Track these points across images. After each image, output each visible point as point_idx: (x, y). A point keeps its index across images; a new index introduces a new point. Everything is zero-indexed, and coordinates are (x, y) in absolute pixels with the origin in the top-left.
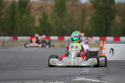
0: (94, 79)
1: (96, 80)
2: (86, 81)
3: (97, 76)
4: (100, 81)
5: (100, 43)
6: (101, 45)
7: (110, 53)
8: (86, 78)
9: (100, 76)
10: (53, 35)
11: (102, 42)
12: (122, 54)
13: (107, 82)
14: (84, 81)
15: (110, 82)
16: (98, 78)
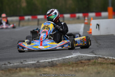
0: (88, 54)
1: (91, 55)
2: (82, 56)
3: (91, 51)
4: (95, 56)
5: (85, 20)
6: (86, 21)
7: (97, 28)
8: (81, 53)
9: (94, 50)
11: (86, 18)
12: (107, 29)
13: (102, 57)
14: (81, 56)
15: (104, 56)
16: (92, 52)
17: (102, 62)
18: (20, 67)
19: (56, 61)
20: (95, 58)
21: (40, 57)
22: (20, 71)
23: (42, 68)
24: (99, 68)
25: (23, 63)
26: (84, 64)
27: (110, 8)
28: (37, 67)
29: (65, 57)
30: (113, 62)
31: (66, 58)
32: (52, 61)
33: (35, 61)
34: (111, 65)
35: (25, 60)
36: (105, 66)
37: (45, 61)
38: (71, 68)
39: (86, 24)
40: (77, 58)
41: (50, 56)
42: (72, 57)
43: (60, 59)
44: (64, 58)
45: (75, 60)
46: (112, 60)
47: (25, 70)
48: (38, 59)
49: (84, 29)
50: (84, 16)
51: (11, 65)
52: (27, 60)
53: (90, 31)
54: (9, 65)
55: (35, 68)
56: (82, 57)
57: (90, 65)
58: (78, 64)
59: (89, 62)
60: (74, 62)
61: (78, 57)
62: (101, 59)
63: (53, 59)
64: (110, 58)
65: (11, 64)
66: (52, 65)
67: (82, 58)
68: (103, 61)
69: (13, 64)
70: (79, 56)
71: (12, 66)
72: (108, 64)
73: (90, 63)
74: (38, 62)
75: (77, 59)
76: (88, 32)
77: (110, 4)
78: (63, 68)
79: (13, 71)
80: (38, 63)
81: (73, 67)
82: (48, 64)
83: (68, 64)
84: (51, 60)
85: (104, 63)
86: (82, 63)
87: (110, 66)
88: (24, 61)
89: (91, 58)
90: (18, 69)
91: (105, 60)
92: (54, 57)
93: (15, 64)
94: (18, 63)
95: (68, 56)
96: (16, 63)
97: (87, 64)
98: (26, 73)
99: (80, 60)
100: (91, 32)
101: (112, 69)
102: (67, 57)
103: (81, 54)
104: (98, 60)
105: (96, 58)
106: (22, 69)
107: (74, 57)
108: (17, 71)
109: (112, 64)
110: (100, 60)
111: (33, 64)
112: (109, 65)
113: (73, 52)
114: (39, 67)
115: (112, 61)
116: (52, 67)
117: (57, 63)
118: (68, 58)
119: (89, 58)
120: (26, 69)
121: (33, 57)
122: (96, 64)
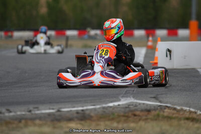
0: (148, 101)
1: (152, 102)
2: (138, 104)
3: (153, 96)
4: (159, 104)
5: (148, 41)
6: (150, 44)
7: (167, 56)
8: (136, 99)
9: (158, 95)
10: (70, 29)
11: (150, 38)
12: (185, 58)
13: (172, 106)
14: (134, 104)
15: (175, 105)
16: (156, 98)
17: (171, 115)
18: (26, 119)
19: (91, 110)
20: (159, 108)
21: (64, 102)
22: (26, 126)
23: (65, 122)
24: (165, 126)
25: (33, 112)
26: (140, 117)
27: (194, 23)
28: (56, 119)
29: (106, 104)
30: (191, 116)
31: (109, 107)
32: (83, 110)
33: (53, 109)
34: (186, 121)
35: (36, 106)
36: (175, 122)
37: (71, 111)
38: (115, 125)
39: (149, 48)
40: (127, 106)
41: (80, 101)
42: (119, 105)
43: (98, 107)
44: (104, 105)
45: (123, 110)
46: (188, 113)
47: (35, 125)
48: (60, 106)
49: (146, 56)
50: (148, 35)
51: (12, 114)
52: (41, 107)
53: (155, 61)
54: (7, 114)
55: (52, 121)
56: (136, 106)
57: (149, 120)
58: (128, 117)
59: (148, 114)
60: (122, 114)
61: (129, 105)
62: (169, 111)
63: (86, 106)
64: (185, 108)
65: (10, 112)
66: (83, 117)
67: (136, 108)
68: (173, 114)
69: (15, 112)
70: (131, 104)
71: (14, 116)
72: (180, 119)
73: (150, 116)
74: (59, 111)
75: (128, 109)
76: (151, 62)
77: (194, 16)
78: (102, 123)
79: (14, 126)
80: (59, 113)
81: (118, 122)
82: (75, 115)
83: (112, 117)
84: (81, 108)
85: (175, 118)
86: (135, 115)
87: (185, 123)
88: (35, 109)
89: (153, 108)
90: (23, 121)
91: (175, 112)
92: (87, 103)
93: (19, 113)
94: (24, 111)
95: (112, 102)
96: (21, 111)
97: (144, 118)
98: (36, 129)
99: (131, 111)
100: (157, 63)
101: (187, 129)
102: (111, 104)
103: (136, 101)
104: (164, 112)
105: (161, 109)
106: (30, 123)
107: (123, 105)
108: (21, 125)
109: (187, 119)
110: (167, 112)
111: (49, 114)
112: (182, 122)
113: (122, 97)
114: (59, 120)
115: (187, 115)
116: (81, 120)
117: (92, 114)
118: (111, 107)
119: (148, 108)
120: (37, 122)
121: (50, 103)
122: (160, 118)
